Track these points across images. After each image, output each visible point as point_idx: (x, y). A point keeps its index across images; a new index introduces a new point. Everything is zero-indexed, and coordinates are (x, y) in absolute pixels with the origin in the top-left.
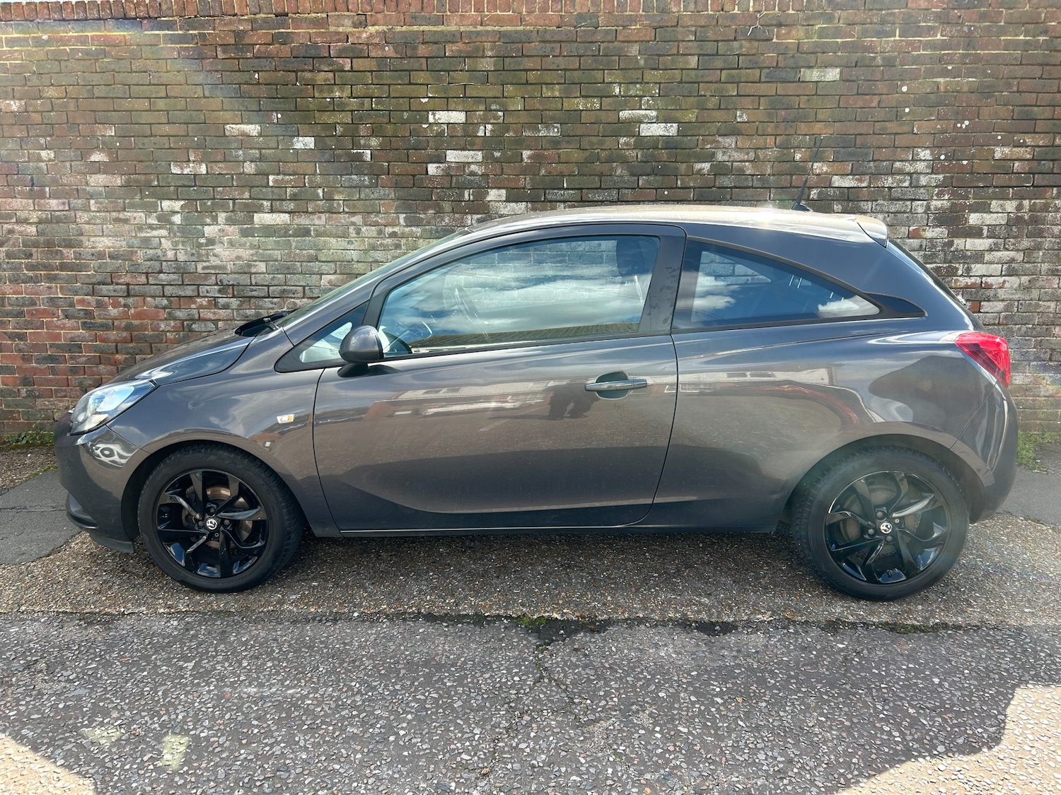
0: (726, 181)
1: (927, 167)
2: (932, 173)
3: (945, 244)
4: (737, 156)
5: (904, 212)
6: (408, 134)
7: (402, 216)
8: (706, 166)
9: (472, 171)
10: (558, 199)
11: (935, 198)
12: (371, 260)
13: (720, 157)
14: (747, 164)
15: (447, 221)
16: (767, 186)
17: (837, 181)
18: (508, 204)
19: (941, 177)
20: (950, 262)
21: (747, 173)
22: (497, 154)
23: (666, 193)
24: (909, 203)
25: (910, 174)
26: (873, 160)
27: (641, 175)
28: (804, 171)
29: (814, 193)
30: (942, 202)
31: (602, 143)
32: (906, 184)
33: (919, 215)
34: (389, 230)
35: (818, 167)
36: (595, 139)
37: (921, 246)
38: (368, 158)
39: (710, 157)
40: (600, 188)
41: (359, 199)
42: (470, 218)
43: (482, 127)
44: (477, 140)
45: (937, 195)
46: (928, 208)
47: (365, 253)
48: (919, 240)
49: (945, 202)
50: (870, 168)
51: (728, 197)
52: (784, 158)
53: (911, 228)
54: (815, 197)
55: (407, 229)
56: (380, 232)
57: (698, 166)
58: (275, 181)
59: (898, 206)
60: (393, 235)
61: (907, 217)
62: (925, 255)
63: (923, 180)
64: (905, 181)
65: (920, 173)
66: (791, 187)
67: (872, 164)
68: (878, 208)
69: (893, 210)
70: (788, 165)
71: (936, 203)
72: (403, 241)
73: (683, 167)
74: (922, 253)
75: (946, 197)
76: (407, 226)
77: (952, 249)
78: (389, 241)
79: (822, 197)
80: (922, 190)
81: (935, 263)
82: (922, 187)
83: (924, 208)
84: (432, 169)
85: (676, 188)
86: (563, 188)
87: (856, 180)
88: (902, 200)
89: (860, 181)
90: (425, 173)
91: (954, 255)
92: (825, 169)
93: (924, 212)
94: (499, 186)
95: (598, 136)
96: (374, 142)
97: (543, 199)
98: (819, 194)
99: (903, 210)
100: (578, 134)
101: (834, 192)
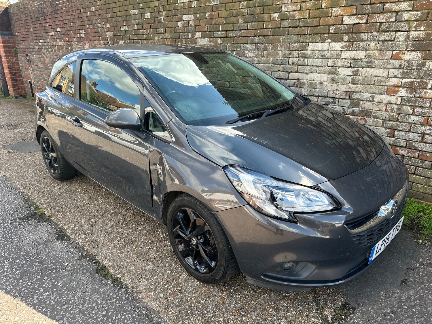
0: (286, 24)
1: (409, 6)
2: (413, 10)
3: (419, 65)
4: (292, 7)
5: (390, 41)
6: (172, 9)
8: (276, 15)
9: (191, 24)
10: (218, 36)
11: (414, 29)
13: (284, 9)
14: (296, 12)
16: (306, 25)
17: (347, 20)
18: (202, 39)
19: (419, 13)
20: (422, 78)
21: (296, 18)
22: (198, 15)
23: (259, 32)
24: (393, 33)
25: (397, 12)
26: (371, 4)
27: (249, 22)
28: (326, 15)
29: (332, 29)
30: (418, 32)
31: (233, 6)
32: (393, 20)
33: (401, 43)
35: (336, 11)
36: (231, 4)
37: (401, 65)
38: (163, 21)
39: (279, 10)
40: (233, 30)
41: (161, 39)
43: (193, 3)
44: (192, 9)
45: (415, 27)
46: (408, 37)
48: (400, 61)
49: (421, 32)
50: (368, 9)
51: (287, 33)
52: (316, 7)
53: (394, 52)
54: (333, 32)
57: (273, 15)
58: (142, 32)
59: (386, 36)
61: (392, 44)
62: (403, 72)
63: (406, 16)
64: (392, 18)
65: (404, 11)
66: (320, 25)
67: (369, 6)
68: (372, 38)
69: (382, 39)
70: (318, 11)
71: (414, 34)
73: (266, 16)
74: (401, 70)
75: (422, 28)
77: (425, 69)
79: (337, 31)
80: (404, 24)
81: (411, 78)
82: (405, 21)
83: (404, 37)
84: (180, 24)
85: (264, 28)
86: (220, 31)
87: (358, 18)
88: (388, 31)
89: (361, 19)
90: (177, 26)
91: (425, 73)
92: (339, 12)
93: (405, 40)
94: (199, 31)
95: (232, 2)
96: (164, 13)
97: (213, 36)
98: (335, 29)
99: (389, 39)
100: (225, 2)
101: (344, 28)
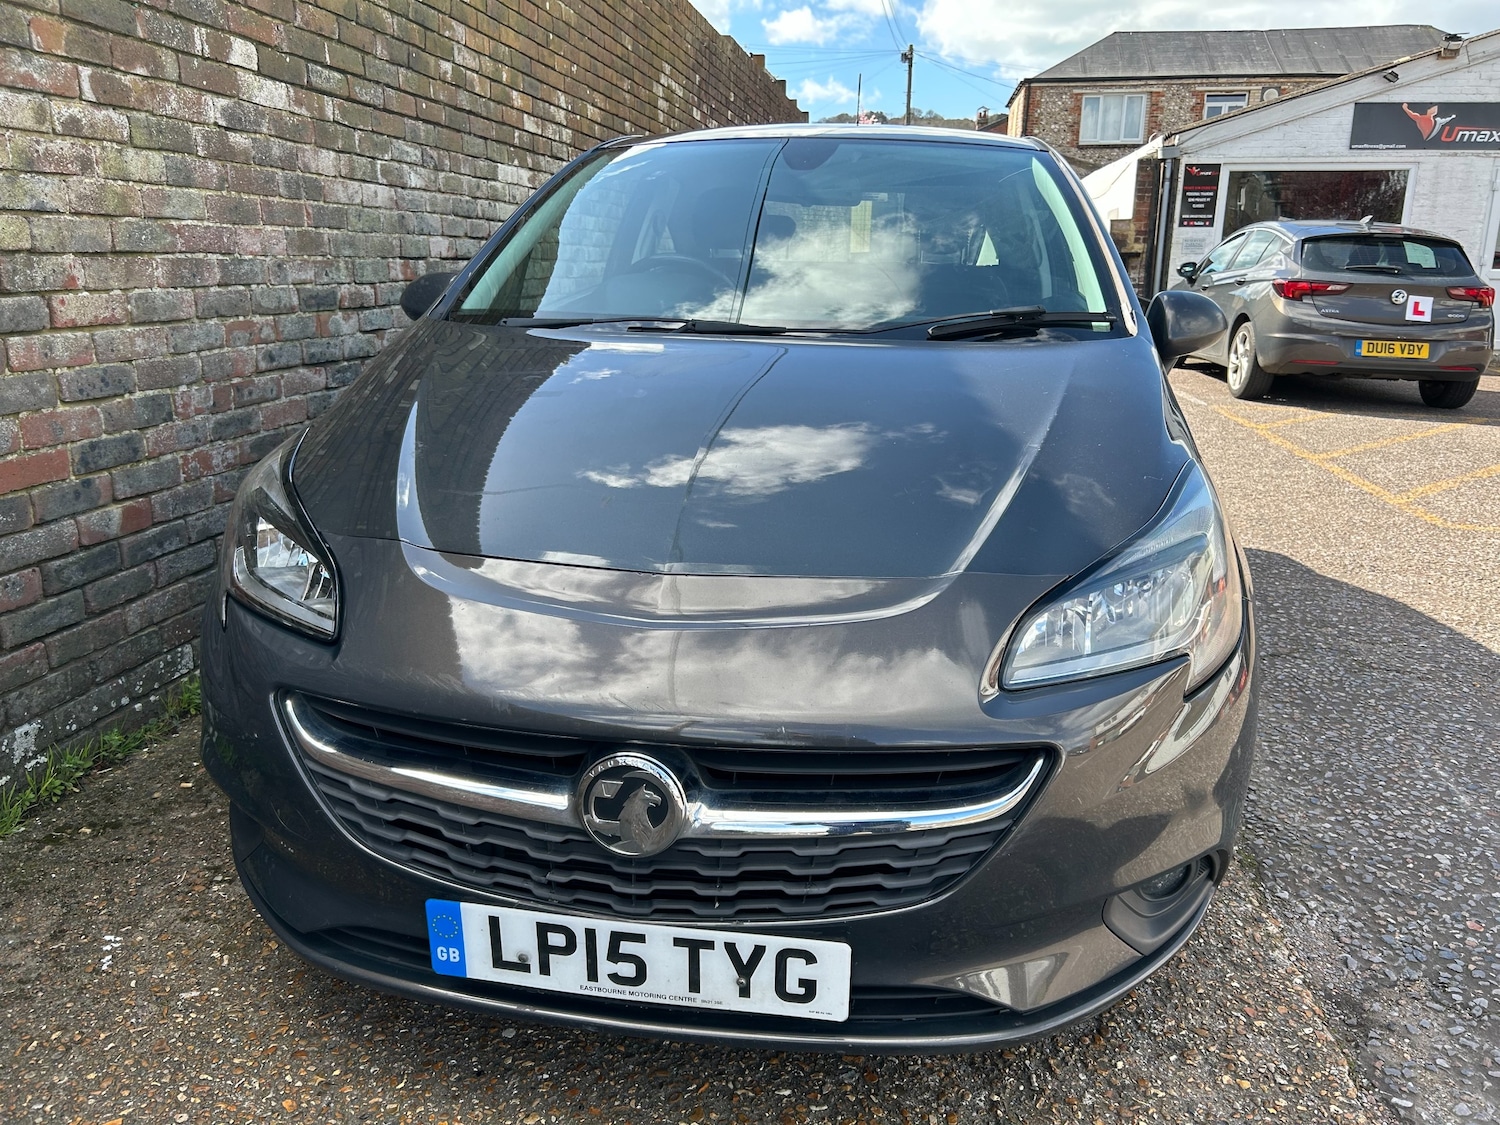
0: (463, 99)
7: (86, 72)
8: (448, 68)
12: (27, 204)
13: (457, 57)
15: (174, 104)
23: (423, 106)
27: (400, 65)
34: (60, 110)
42: (211, 103)
47: (12, 180)
50: (541, 109)
51: (468, 127)
52: (496, 76)
55: (101, 114)
56: (41, 115)
57: (443, 66)
60: (72, 128)
67: (541, 104)
70: (500, 88)
72: (95, 151)
73: (432, 63)
76: (97, 104)
78: (63, 146)
85: (431, 99)
86: (326, 65)
87: (535, 123)
92: (519, 102)
94: (245, 32)
97: (306, 82)
